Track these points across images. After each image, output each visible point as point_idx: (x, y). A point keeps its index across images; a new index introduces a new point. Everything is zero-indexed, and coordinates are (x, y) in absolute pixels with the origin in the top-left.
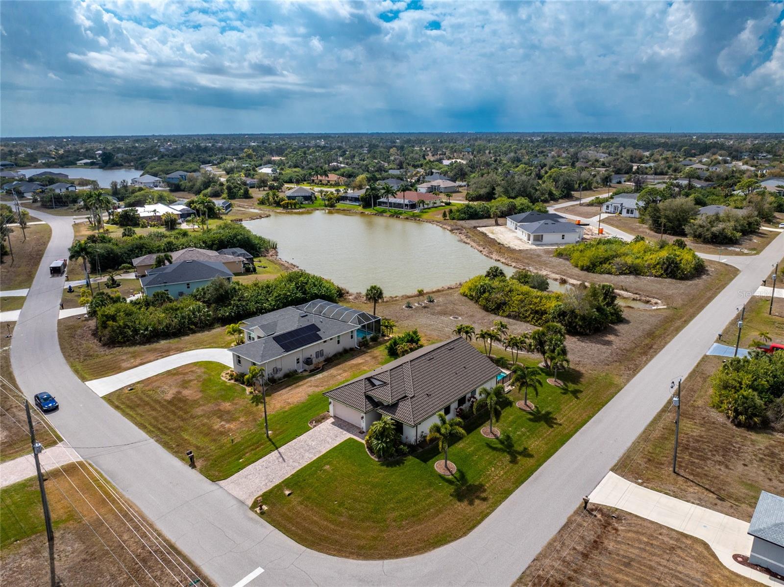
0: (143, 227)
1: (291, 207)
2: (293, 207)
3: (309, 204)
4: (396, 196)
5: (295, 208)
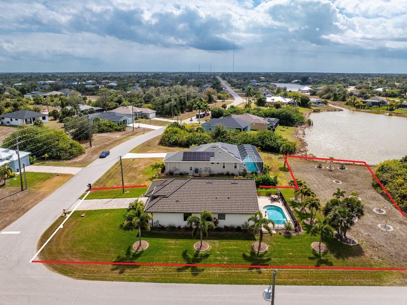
0: (266, 107)
1: (362, 108)
2: (363, 108)
3: (376, 107)
5: (364, 109)
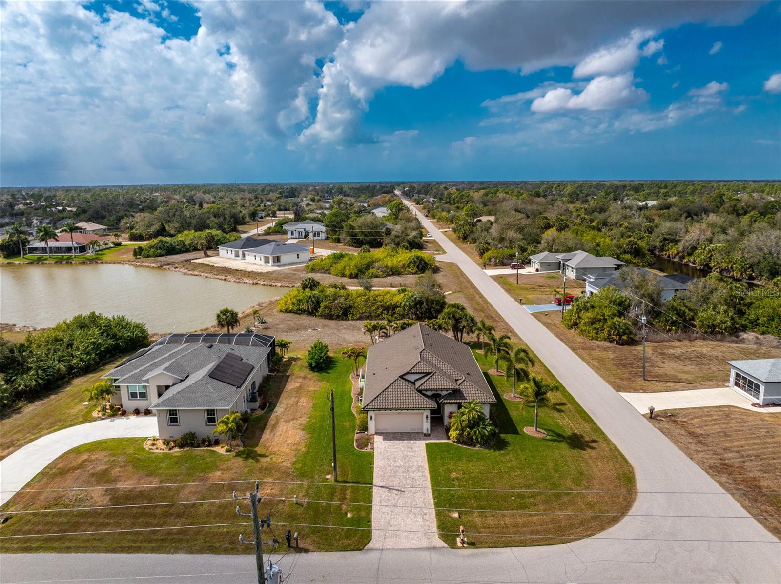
4: (57, 238)
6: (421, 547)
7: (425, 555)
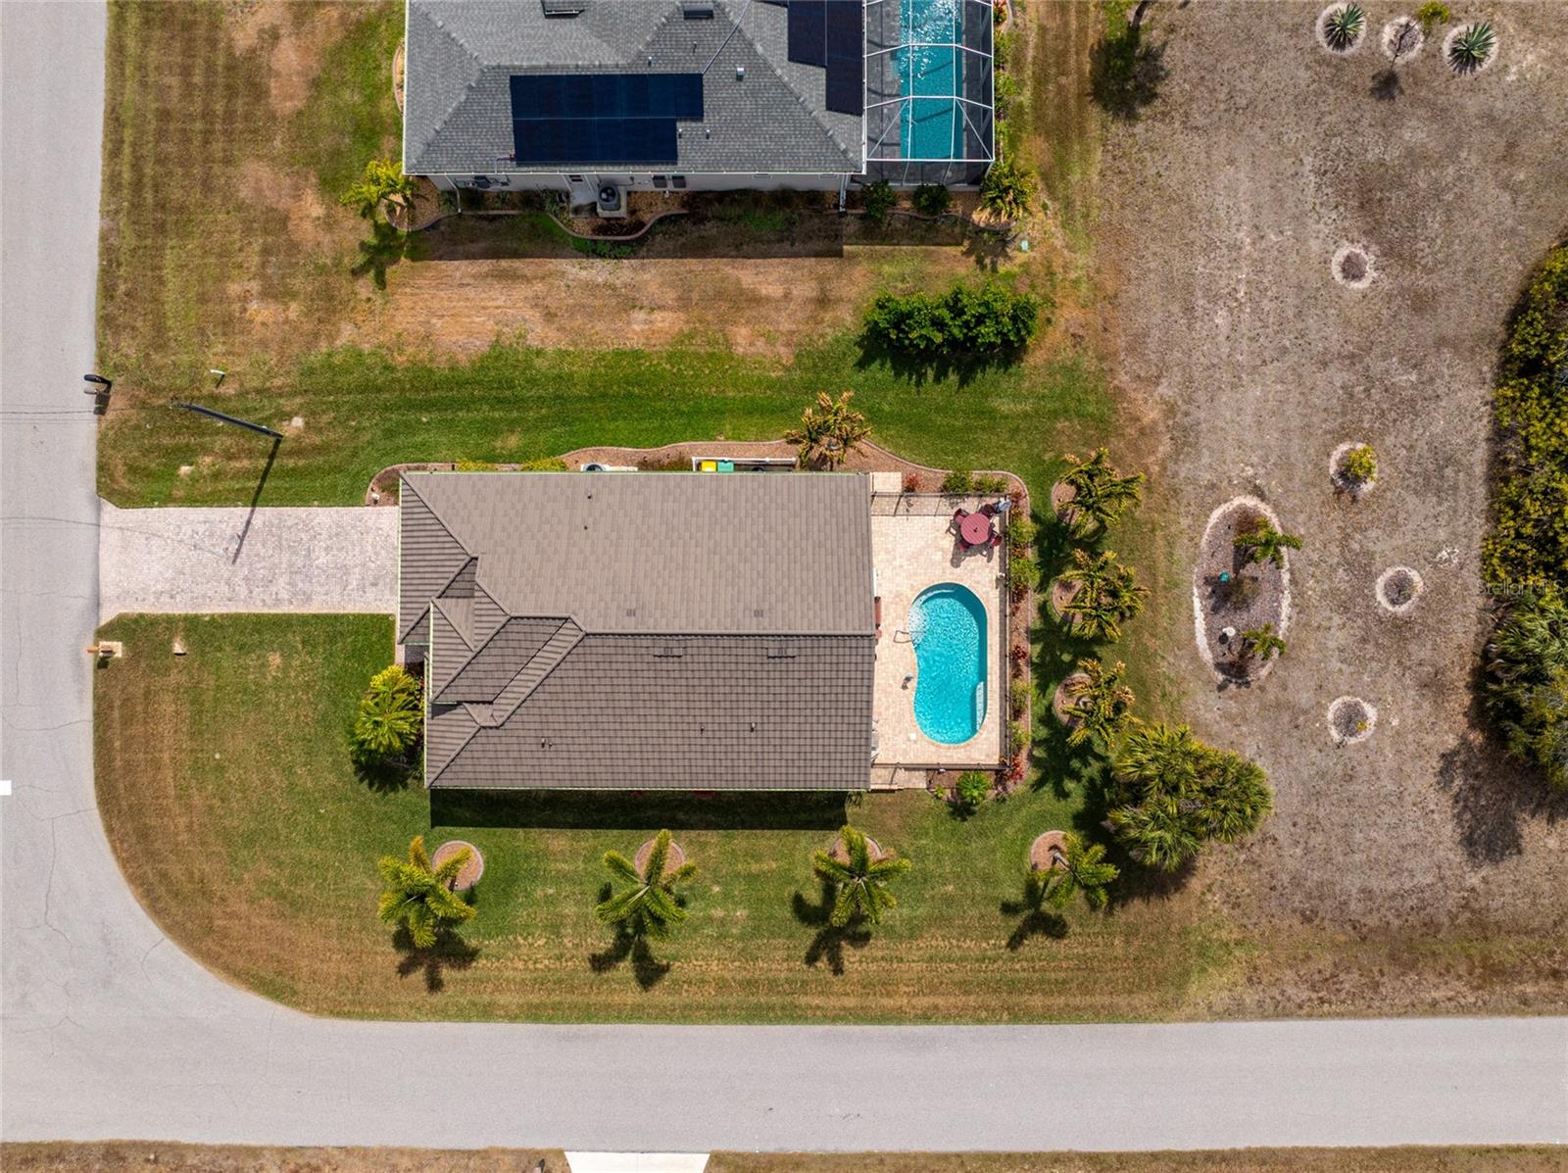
6: (102, 584)
7: (84, 589)
